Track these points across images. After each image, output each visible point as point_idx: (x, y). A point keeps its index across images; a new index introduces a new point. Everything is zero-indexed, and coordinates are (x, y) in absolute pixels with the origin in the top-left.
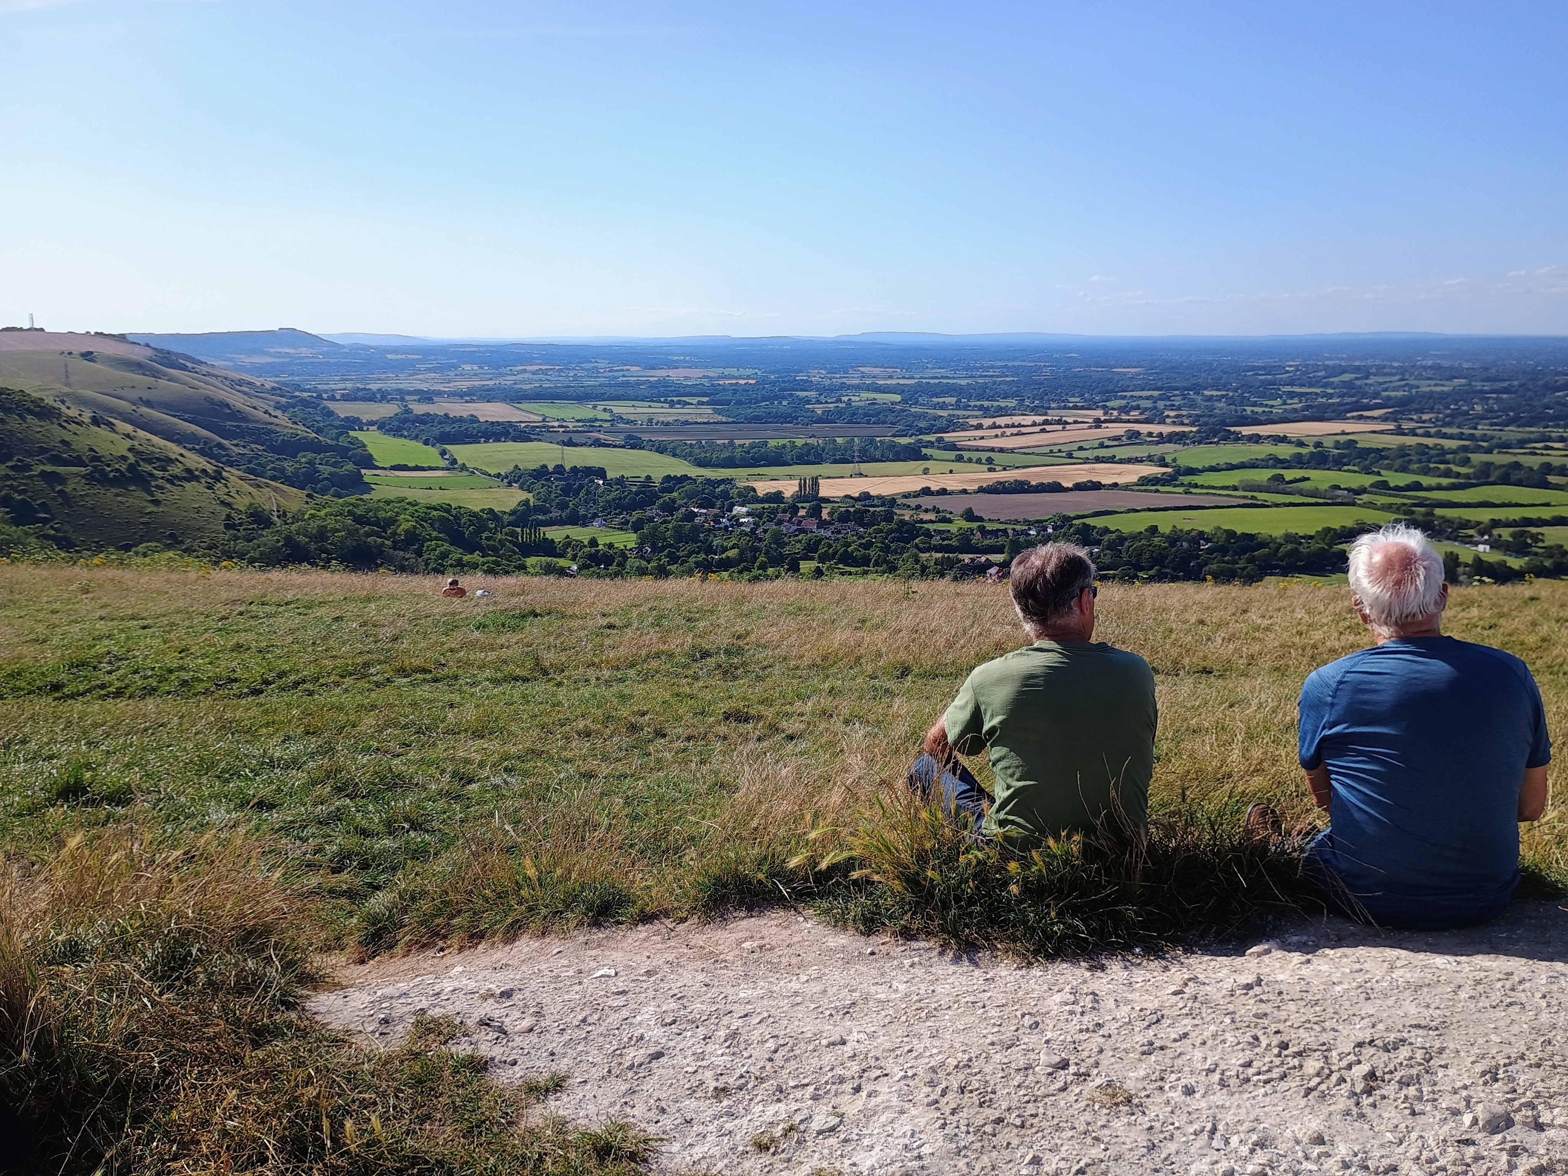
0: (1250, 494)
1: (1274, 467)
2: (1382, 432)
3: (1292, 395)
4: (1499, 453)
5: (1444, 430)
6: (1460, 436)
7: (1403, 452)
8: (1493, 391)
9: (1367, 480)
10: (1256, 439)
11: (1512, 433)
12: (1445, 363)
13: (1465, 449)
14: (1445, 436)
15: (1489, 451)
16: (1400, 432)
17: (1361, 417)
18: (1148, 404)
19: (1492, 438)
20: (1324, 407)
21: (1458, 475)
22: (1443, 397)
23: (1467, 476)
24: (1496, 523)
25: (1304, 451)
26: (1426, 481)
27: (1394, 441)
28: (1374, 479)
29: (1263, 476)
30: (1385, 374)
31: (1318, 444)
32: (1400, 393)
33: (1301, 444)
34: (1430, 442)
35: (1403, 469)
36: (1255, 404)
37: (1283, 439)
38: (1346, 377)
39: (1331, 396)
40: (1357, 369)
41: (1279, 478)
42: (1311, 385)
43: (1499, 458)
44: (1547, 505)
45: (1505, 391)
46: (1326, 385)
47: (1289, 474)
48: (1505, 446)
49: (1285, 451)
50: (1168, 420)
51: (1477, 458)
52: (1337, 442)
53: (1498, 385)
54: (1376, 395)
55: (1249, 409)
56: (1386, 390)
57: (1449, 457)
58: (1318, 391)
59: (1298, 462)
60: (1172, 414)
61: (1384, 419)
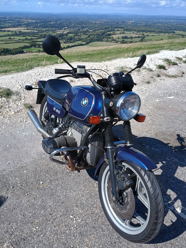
0: (6, 41)
1: (9, 36)
2: (25, 29)
3: (9, 23)
5: (34, 29)
6: (37, 30)
7: (29, 33)
9: (24, 38)
10: (5, 31)
11: (44, 29)
12: (33, 17)
13: (38, 32)
15: (41, 32)
16: (28, 29)
17: (21, 27)
19: (41, 30)
20: (15, 25)
21: (38, 37)
22: (33, 23)
25: (13, 33)
26: (33, 38)
27: (27, 31)
29: (7, 38)
30: (23, 19)
31: (15, 32)
32: (26, 22)
33: (12, 32)
34: (33, 31)
35: (29, 36)
36: (3, 25)
37: (9, 31)
38: (17, 19)
39: (15, 23)
40: (19, 18)
41: (10, 38)
42: (12, 21)
43: (43, 34)
47: (12, 37)
48: (43, 31)
49: (10, 33)
51: (40, 34)
52: (18, 31)
53: (41, 21)
56: (24, 22)
57: (36, 33)
58: (13, 22)
59: (13, 35)
61: (25, 27)
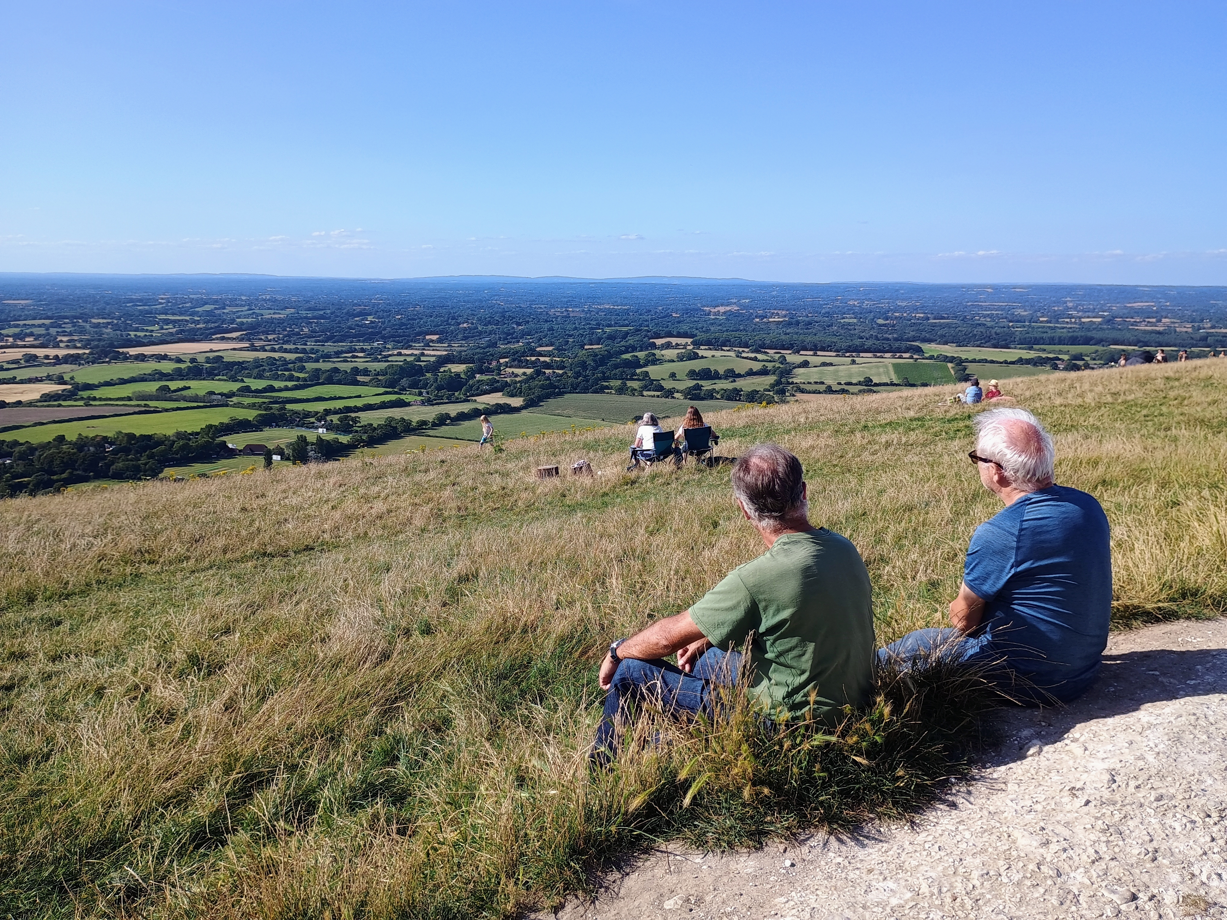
0: (143, 403)
1: (160, 380)
2: (241, 349)
3: (167, 322)
4: (324, 361)
5: (285, 346)
6: (296, 351)
7: (257, 363)
8: (314, 318)
9: (235, 386)
10: (142, 358)
11: (330, 347)
12: (278, 297)
13: (300, 360)
14: (286, 351)
15: (317, 361)
16: (253, 349)
17: (223, 339)
18: (42, 331)
19: (317, 351)
20: (194, 331)
21: (298, 379)
22: (281, 322)
23: (305, 379)
24: (327, 412)
25: (183, 366)
26: (277, 384)
27: (250, 356)
28: (238, 385)
29: (152, 387)
30: (237, 305)
31: (193, 360)
32: (249, 320)
33: (179, 360)
34: (276, 355)
35: (260, 377)
36: (137, 330)
37: (165, 357)
38: (208, 308)
39: (198, 322)
40: (216, 302)
41: (166, 389)
42: (181, 314)
43: (323, 365)
44: (359, 396)
45: (322, 317)
46: (193, 314)
47: (174, 385)
48: (326, 357)
49: (167, 367)
50: (61, 345)
51: (310, 366)
52: (208, 358)
53: (316, 313)
54: (233, 321)
55: (132, 334)
56: (239, 317)
57: (290, 366)
58: (188, 318)
59: (179, 375)
60: (65, 339)
61: (240, 339)
